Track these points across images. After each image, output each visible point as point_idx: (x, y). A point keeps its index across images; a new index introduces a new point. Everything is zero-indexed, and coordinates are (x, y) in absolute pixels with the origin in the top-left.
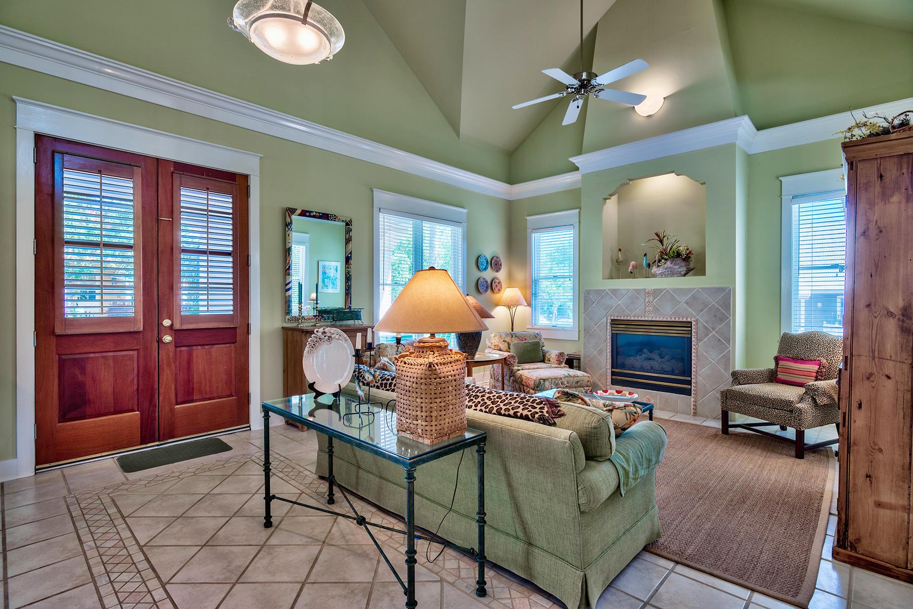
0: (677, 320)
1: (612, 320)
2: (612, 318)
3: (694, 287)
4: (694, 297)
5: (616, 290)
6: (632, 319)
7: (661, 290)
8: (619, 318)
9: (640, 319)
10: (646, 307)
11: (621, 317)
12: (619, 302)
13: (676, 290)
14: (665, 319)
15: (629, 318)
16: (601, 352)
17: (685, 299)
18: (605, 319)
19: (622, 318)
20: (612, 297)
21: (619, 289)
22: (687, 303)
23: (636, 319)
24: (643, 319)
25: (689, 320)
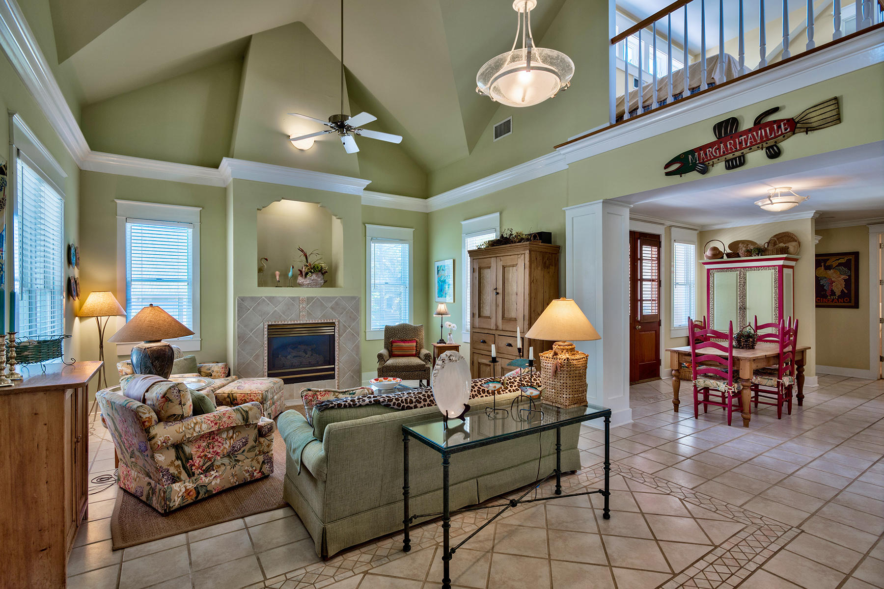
0: (326, 321)
1: (269, 326)
2: (270, 323)
3: (336, 296)
4: (337, 303)
5: (273, 297)
6: (289, 323)
7: (313, 298)
8: (277, 323)
9: (296, 322)
10: (300, 312)
11: (278, 322)
12: (276, 309)
13: (323, 298)
14: (317, 322)
15: (286, 323)
16: (257, 357)
17: (330, 305)
18: (261, 325)
19: (280, 323)
20: (269, 304)
21: (276, 297)
22: (332, 308)
23: (293, 323)
24: (299, 322)
25: (334, 321)
